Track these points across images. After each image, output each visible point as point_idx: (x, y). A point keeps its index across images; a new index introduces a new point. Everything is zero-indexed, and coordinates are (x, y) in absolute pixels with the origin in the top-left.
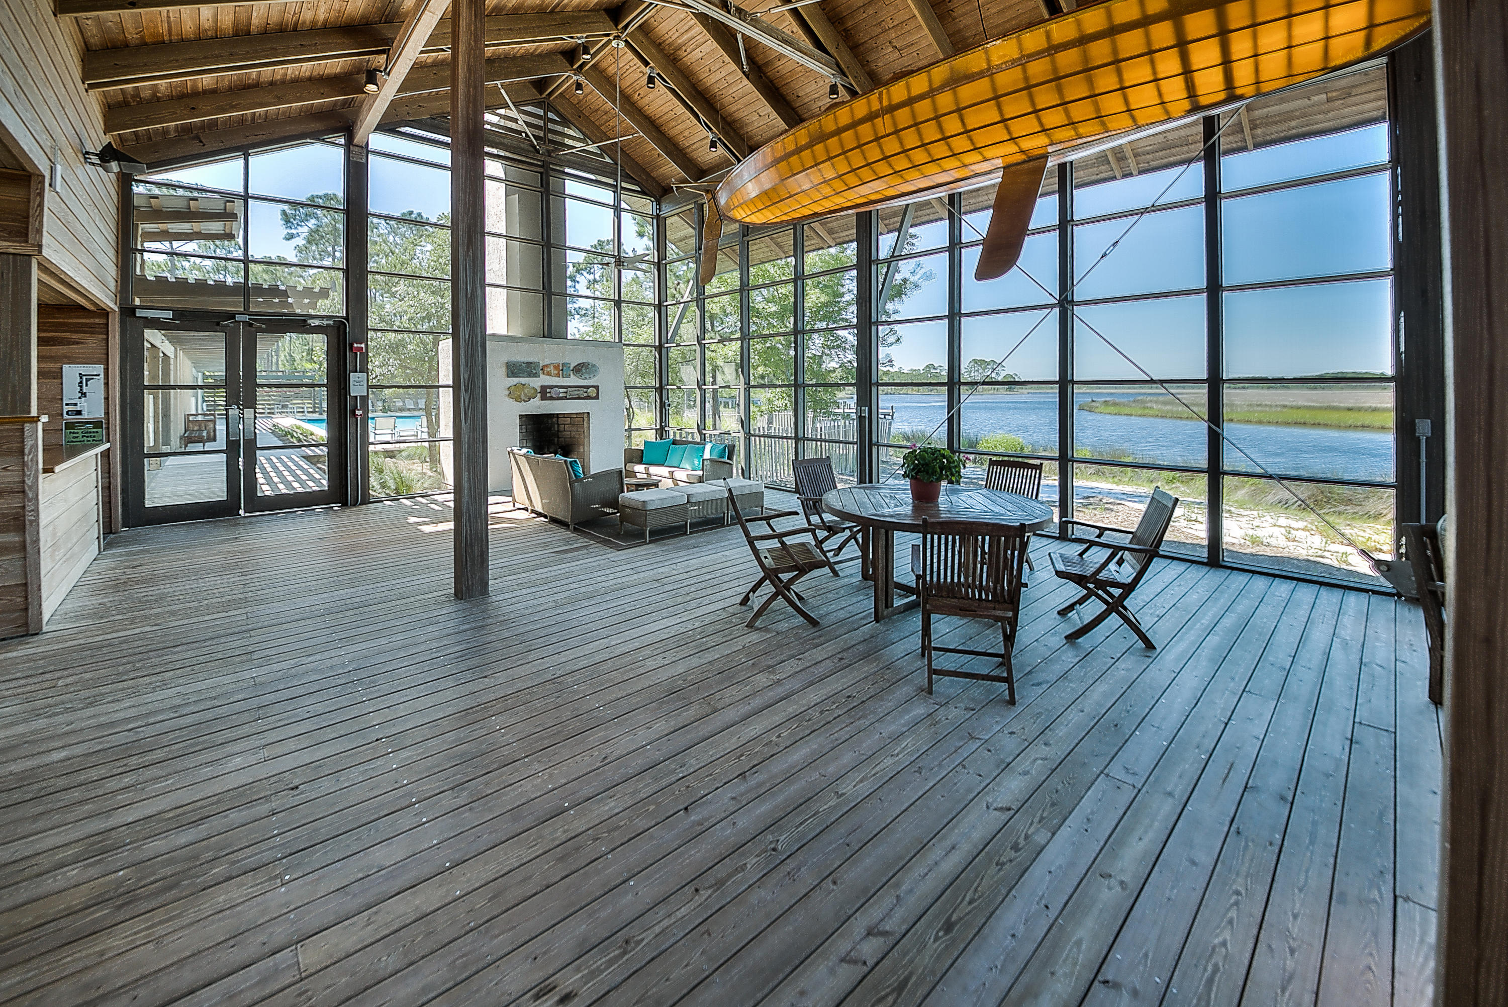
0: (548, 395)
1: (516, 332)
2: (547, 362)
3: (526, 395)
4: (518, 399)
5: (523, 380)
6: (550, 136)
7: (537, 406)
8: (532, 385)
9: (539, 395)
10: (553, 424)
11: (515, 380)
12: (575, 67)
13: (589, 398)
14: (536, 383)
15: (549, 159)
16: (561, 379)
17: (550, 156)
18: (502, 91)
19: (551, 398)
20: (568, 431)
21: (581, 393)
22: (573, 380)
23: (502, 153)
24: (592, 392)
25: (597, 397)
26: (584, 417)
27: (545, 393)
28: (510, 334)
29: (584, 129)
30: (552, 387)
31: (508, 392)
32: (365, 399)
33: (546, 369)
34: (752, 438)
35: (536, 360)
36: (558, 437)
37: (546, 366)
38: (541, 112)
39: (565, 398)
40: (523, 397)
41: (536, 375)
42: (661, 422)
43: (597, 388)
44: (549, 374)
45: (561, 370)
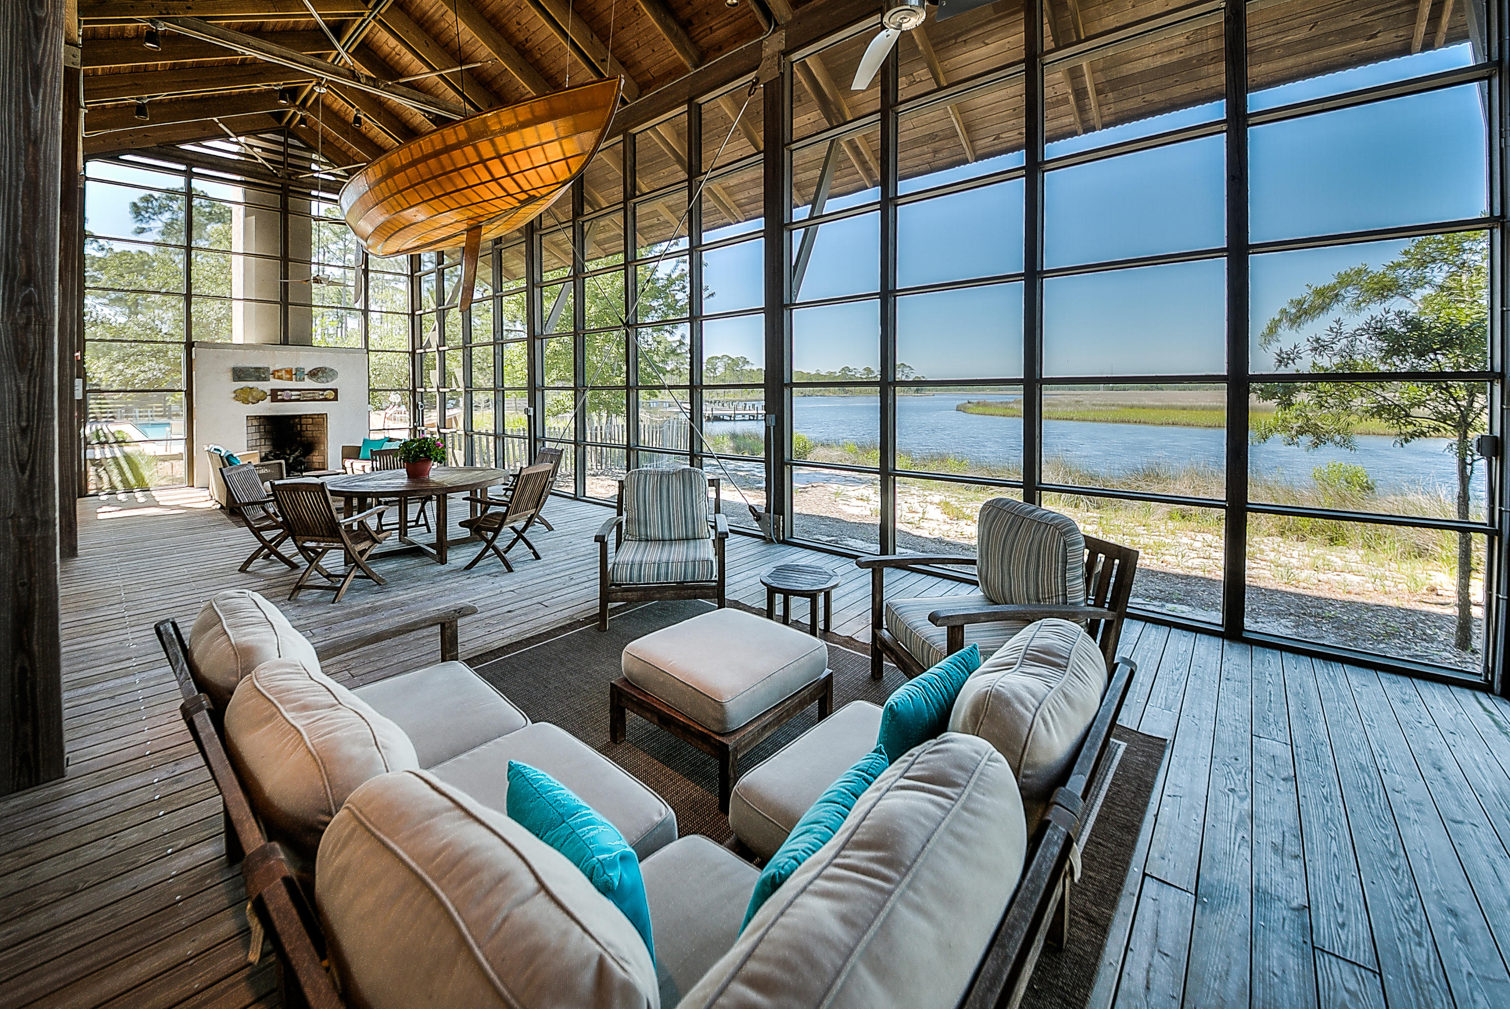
0: (279, 397)
1: (252, 340)
2: (278, 367)
3: (253, 398)
4: (246, 401)
5: (251, 384)
6: (290, 160)
7: (266, 408)
8: (260, 388)
9: (269, 398)
10: (295, 425)
11: (243, 384)
12: (298, 103)
13: (326, 399)
14: (266, 386)
15: (288, 182)
16: (294, 382)
17: (290, 179)
18: (221, 125)
19: (283, 400)
20: (310, 431)
21: (317, 395)
22: (309, 383)
23: (238, 178)
24: (331, 395)
25: (336, 399)
26: (323, 416)
27: (274, 395)
28: (247, 342)
29: (329, 155)
30: (284, 390)
31: (234, 395)
33: (277, 373)
34: (476, 437)
35: (266, 366)
37: (278, 371)
38: (282, 139)
39: (298, 400)
40: (250, 399)
41: (266, 379)
42: (415, 421)
43: (335, 391)
44: (280, 378)
45: (294, 374)
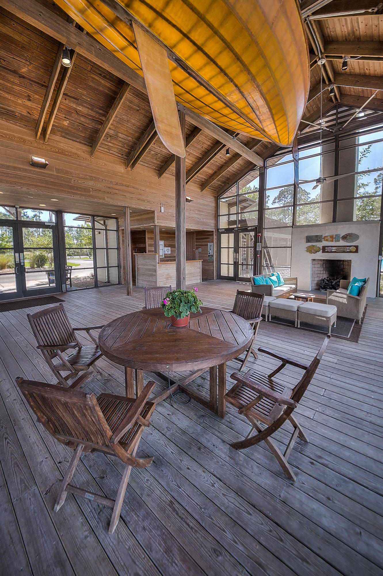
0: (326, 250)
2: (327, 235)
3: (314, 250)
4: (311, 252)
5: (314, 244)
6: (339, 121)
7: (320, 256)
8: (318, 246)
9: (321, 250)
11: (310, 244)
13: (351, 252)
14: (320, 245)
15: (339, 133)
16: (334, 242)
17: (340, 131)
19: (328, 252)
21: (346, 249)
22: (341, 243)
24: (354, 249)
25: (356, 251)
26: (349, 261)
27: (324, 249)
30: (328, 247)
31: (306, 249)
32: (261, 251)
35: (321, 234)
36: (343, 271)
37: (326, 237)
38: (335, 111)
39: (336, 252)
40: (313, 251)
41: (320, 241)
43: (357, 247)
44: (327, 240)
45: (334, 238)
